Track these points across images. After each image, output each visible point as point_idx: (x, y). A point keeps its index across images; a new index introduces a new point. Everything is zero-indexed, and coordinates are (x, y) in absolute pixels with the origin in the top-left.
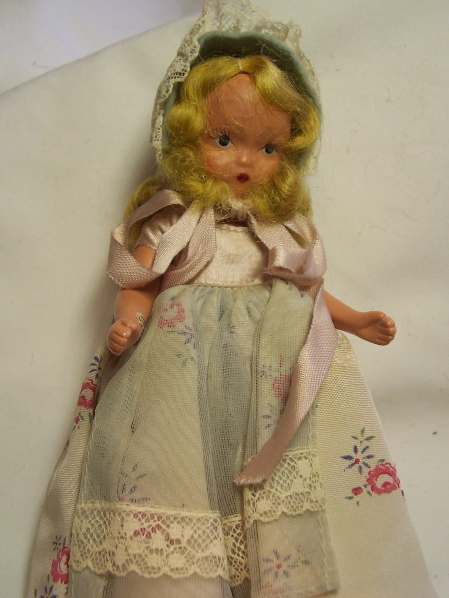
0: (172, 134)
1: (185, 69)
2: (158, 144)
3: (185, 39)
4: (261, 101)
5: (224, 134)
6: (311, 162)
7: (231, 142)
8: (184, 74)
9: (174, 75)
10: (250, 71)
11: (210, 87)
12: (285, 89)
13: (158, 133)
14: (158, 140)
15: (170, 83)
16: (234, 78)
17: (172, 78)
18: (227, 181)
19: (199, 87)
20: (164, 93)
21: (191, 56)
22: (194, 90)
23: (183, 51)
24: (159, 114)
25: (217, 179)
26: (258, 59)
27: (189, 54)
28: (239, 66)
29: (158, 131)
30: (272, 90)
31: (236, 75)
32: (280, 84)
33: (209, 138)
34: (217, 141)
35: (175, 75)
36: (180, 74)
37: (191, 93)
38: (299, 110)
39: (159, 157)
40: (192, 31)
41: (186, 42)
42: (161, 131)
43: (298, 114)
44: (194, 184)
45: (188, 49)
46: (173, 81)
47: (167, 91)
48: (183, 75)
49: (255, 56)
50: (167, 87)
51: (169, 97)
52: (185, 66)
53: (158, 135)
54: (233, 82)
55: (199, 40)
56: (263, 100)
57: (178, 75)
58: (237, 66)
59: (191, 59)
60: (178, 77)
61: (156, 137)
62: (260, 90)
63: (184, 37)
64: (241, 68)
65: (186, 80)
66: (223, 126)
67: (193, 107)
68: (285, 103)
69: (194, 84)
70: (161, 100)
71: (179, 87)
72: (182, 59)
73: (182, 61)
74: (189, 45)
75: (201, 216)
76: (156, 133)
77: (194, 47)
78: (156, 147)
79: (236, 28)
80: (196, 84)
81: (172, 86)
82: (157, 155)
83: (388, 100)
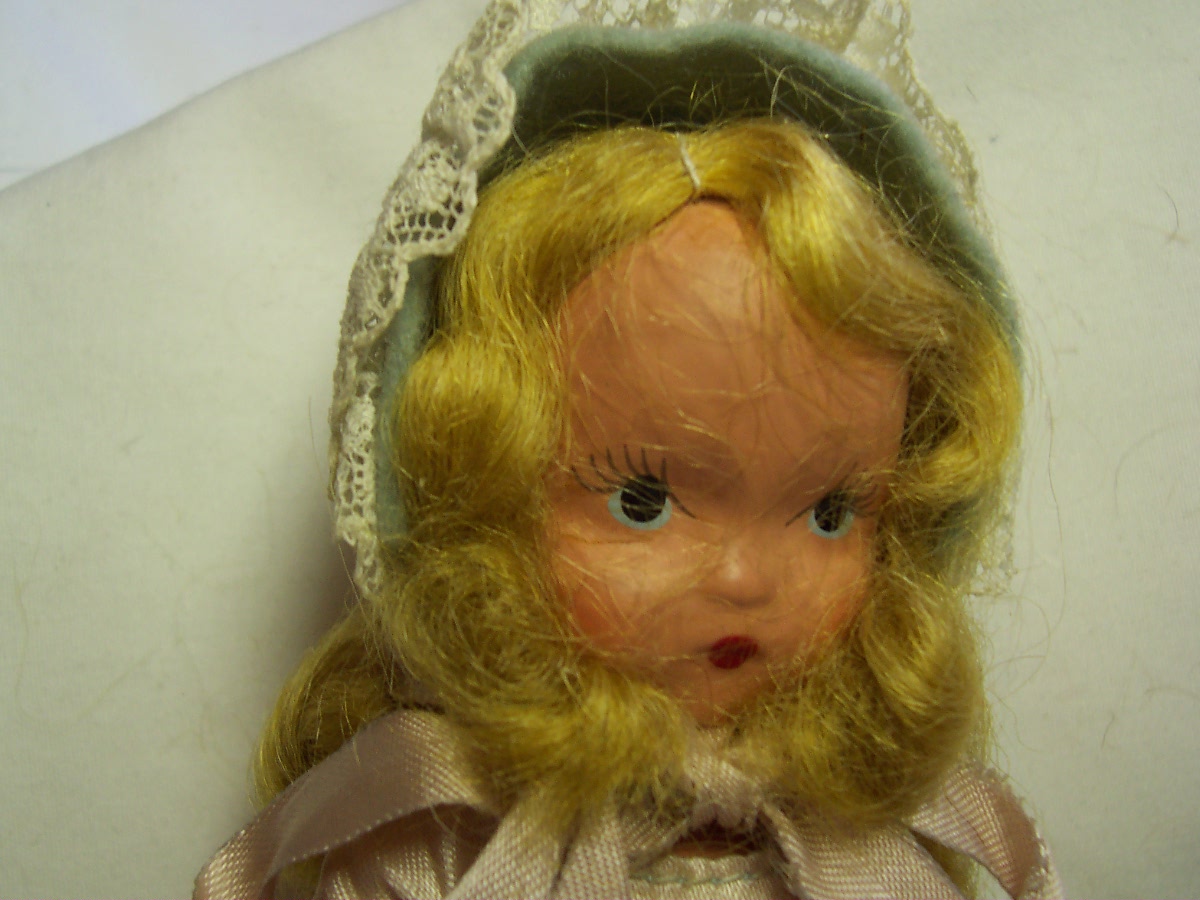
0: (414, 485)
1: (456, 198)
2: (360, 528)
3: (451, 67)
4: (796, 321)
5: (643, 472)
6: (991, 541)
7: (675, 500)
8: (452, 222)
9: (411, 224)
10: (738, 190)
11: (572, 271)
12: (889, 259)
13: (357, 480)
14: (359, 510)
15: (395, 263)
16: (671, 225)
17: (403, 237)
18: (667, 679)
19: (520, 270)
20: (372, 304)
21: (481, 139)
22: (500, 283)
23: (446, 123)
24: (360, 392)
25: (621, 675)
26: (763, 136)
27: (473, 132)
28: (687, 173)
29: (357, 467)
30: (840, 273)
31: (677, 210)
32: (867, 239)
33: (575, 492)
34: (614, 502)
35: (417, 227)
36: (436, 219)
37: (487, 299)
38: (944, 337)
39: (369, 577)
40: (477, 32)
41: (458, 81)
42: (368, 468)
43: (941, 357)
44: (529, 720)
45: (467, 111)
46: (406, 253)
47: (386, 296)
48: (450, 227)
49: (752, 125)
50: (386, 276)
51: (394, 323)
52: (456, 185)
53: (359, 487)
54: (668, 246)
55: (509, 71)
56: (804, 316)
57: (428, 227)
58: (679, 168)
59: (480, 154)
60: (429, 236)
61: (349, 495)
62: (788, 274)
63: (444, 60)
64: (698, 181)
65: (463, 246)
66: (637, 444)
67: (501, 358)
68: (896, 320)
69: (500, 254)
70: (361, 337)
71: (434, 276)
72: (443, 153)
73: (441, 162)
74: (468, 94)
75: (565, 857)
76: (350, 478)
77: (492, 101)
78: (352, 543)
79: (659, 12)
80: (507, 258)
81: (404, 277)
82: (359, 573)
83: (1172, 237)
